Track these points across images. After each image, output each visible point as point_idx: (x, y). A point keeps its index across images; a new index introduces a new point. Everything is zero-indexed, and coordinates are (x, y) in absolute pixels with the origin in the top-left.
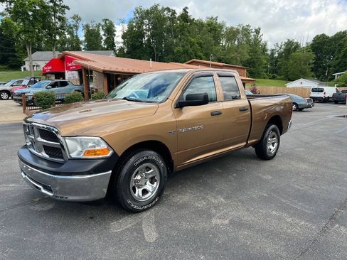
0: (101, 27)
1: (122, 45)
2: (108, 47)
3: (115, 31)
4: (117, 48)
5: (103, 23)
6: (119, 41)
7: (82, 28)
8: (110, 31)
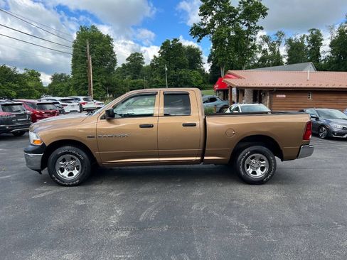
0: (305, 39)
1: (329, 54)
2: (311, 58)
3: (322, 40)
4: (322, 58)
5: (308, 34)
6: (325, 50)
7: (285, 42)
8: (316, 40)
